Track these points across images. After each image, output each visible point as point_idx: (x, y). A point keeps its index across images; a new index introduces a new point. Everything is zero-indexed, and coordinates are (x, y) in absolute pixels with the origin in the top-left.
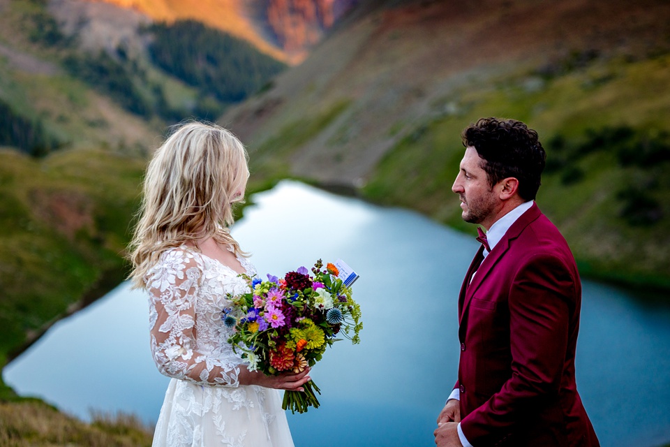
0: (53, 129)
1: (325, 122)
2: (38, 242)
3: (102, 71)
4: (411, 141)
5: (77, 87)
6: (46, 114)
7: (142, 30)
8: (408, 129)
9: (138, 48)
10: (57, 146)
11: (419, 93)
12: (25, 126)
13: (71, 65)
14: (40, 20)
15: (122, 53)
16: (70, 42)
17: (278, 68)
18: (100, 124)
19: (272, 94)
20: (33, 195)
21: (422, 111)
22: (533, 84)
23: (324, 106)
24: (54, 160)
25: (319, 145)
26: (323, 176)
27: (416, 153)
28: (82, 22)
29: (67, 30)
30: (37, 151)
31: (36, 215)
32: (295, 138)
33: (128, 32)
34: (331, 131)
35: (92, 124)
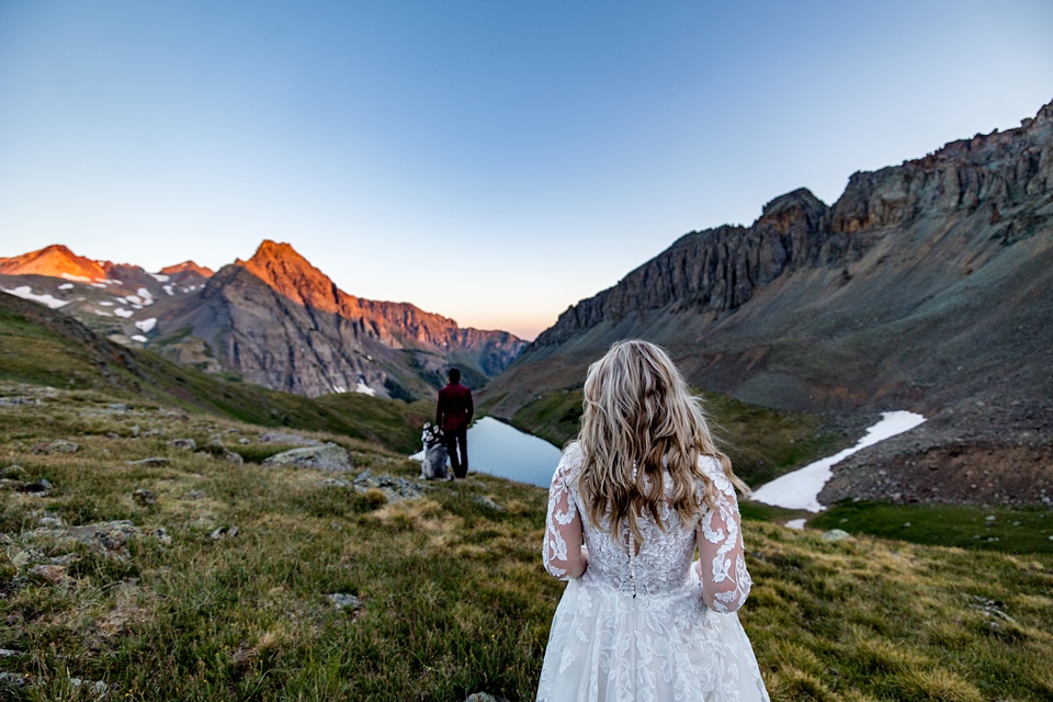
0: (413, 394)
1: (500, 398)
2: (407, 430)
3: (431, 377)
4: (526, 406)
5: (422, 381)
6: (412, 389)
7: (444, 366)
8: (526, 403)
9: (443, 371)
10: (415, 400)
11: (530, 392)
12: (405, 392)
13: (421, 375)
14: (413, 360)
15: (437, 372)
16: (422, 367)
17: (487, 381)
18: (429, 394)
19: (484, 389)
20: (406, 414)
21: (531, 397)
22: (566, 392)
23: (500, 394)
24: (414, 404)
25: (498, 406)
26: (498, 416)
27: (529, 410)
28: (426, 361)
29: (421, 364)
30: (409, 401)
31: (407, 421)
32: (490, 403)
33: (440, 366)
34: (502, 401)
35: (426, 394)
